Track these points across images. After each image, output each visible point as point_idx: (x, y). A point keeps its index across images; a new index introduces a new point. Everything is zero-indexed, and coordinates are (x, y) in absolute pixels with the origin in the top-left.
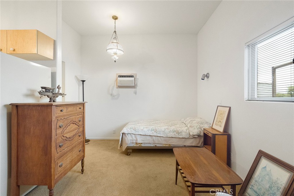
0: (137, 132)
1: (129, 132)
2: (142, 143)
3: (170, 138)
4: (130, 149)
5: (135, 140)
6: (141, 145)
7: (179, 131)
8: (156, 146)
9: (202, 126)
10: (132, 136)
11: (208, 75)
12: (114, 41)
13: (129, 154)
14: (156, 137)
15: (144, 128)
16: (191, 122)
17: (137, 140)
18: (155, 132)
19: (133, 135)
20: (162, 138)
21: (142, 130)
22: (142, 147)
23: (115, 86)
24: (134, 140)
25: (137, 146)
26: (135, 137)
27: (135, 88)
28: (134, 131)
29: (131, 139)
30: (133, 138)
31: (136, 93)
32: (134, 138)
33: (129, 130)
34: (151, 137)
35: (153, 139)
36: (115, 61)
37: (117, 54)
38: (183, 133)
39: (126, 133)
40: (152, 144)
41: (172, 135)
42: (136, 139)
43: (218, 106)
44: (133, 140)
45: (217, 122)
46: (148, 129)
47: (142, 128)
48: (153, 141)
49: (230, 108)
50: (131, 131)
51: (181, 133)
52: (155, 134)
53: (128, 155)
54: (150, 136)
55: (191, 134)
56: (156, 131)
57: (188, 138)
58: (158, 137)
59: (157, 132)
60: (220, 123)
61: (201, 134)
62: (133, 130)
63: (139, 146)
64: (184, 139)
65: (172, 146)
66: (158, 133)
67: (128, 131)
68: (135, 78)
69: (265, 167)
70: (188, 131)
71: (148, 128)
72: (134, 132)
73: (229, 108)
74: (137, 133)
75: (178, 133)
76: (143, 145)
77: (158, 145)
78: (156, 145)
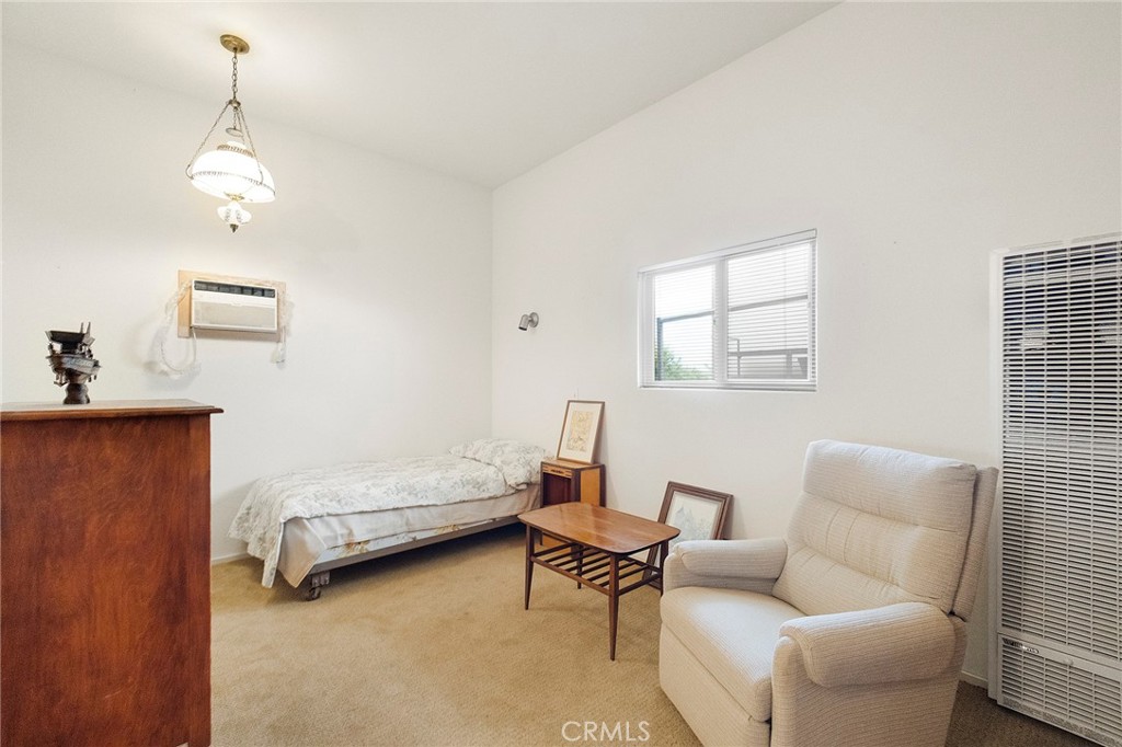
0: (346, 504)
1: (315, 513)
2: (367, 542)
3: (455, 506)
4: (324, 572)
5: (342, 535)
6: (366, 547)
7: (479, 480)
8: (414, 539)
9: (529, 457)
10: (328, 525)
11: (535, 319)
12: (230, 143)
13: (316, 595)
14: (416, 509)
15: (368, 488)
16: (500, 453)
17: (351, 533)
18: (410, 494)
19: (333, 520)
20: (432, 509)
21: (364, 494)
22: (368, 553)
23: (174, 328)
24: (339, 538)
25: (351, 554)
26: (343, 524)
27: (279, 341)
28: (334, 503)
29: (329, 534)
30: (333, 530)
31: (281, 362)
32: (340, 531)
33: (313, 502)
34: (399, 512)
35: (408, 519)
36: (234, 227)
37: (243, 198)
38: (491, 485)
39: (303, 515)
40: (401, 536)
41: (462, 493)
42: (345, 531)
43: (569, 402)
44: (336, 538)
45: (571, 442)
46: (384, 489)
47: (365, 490)
48: (407, 524)
49: (603, 403)
50: (322, 505)
51: (484, 483)
52: (412, 501)
53: (313, 599)
54: (397, 509)
55: (512, 482)
56: (412, 491)
57: (503, 496)
58: (422, 510)
59: (416, 495)
60: (580, 442)
61: (533, 480)
62: (331, 500)
63: (356, 552)
64: (492, 501)
65: (461, 528)
66: (419, 496)
67: (310, 508)
68: (278, 300)
69: (682, 509)
70: (500, 475)
71: (383, 485)
72: (335, 508)
73: (600, 405)
74: (348, 510)
75: (478, 485)
76: (371, 547)
77: (420, 536)
78: (413, 535)
